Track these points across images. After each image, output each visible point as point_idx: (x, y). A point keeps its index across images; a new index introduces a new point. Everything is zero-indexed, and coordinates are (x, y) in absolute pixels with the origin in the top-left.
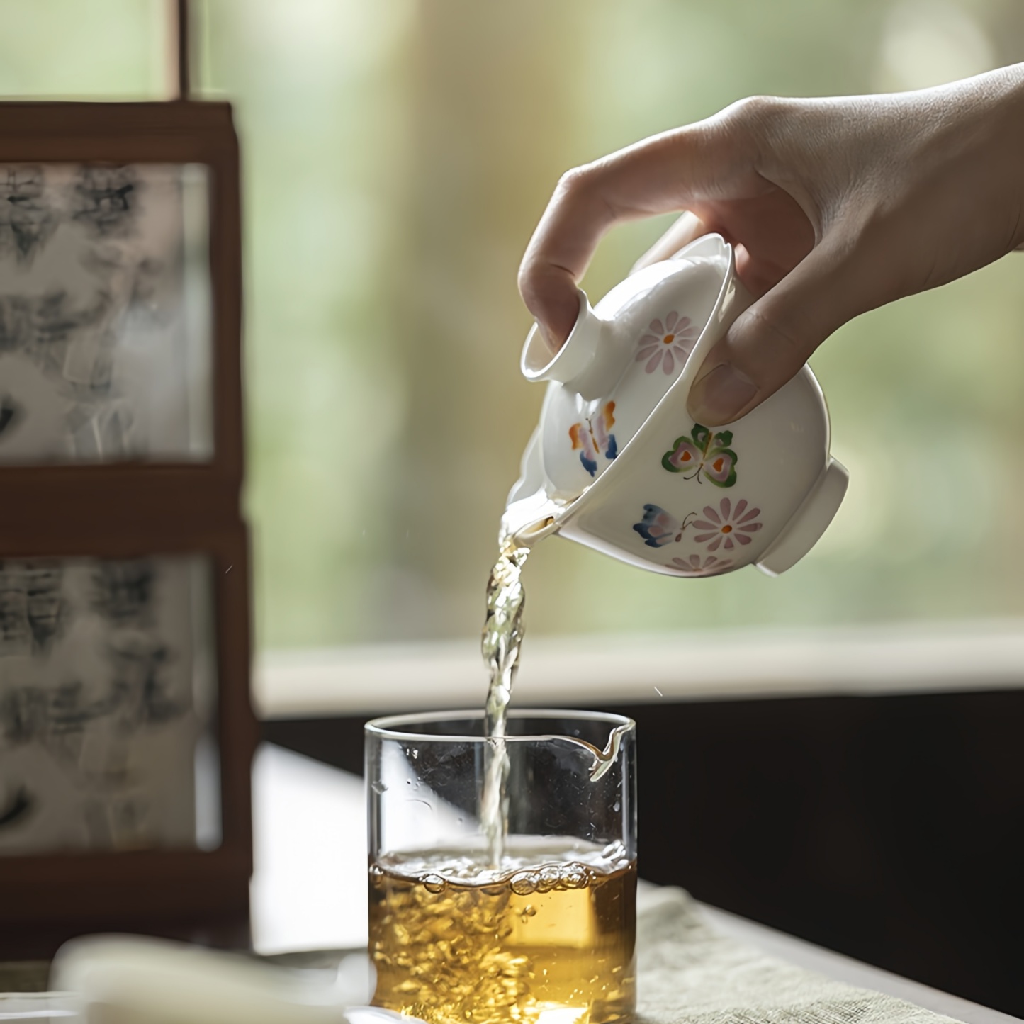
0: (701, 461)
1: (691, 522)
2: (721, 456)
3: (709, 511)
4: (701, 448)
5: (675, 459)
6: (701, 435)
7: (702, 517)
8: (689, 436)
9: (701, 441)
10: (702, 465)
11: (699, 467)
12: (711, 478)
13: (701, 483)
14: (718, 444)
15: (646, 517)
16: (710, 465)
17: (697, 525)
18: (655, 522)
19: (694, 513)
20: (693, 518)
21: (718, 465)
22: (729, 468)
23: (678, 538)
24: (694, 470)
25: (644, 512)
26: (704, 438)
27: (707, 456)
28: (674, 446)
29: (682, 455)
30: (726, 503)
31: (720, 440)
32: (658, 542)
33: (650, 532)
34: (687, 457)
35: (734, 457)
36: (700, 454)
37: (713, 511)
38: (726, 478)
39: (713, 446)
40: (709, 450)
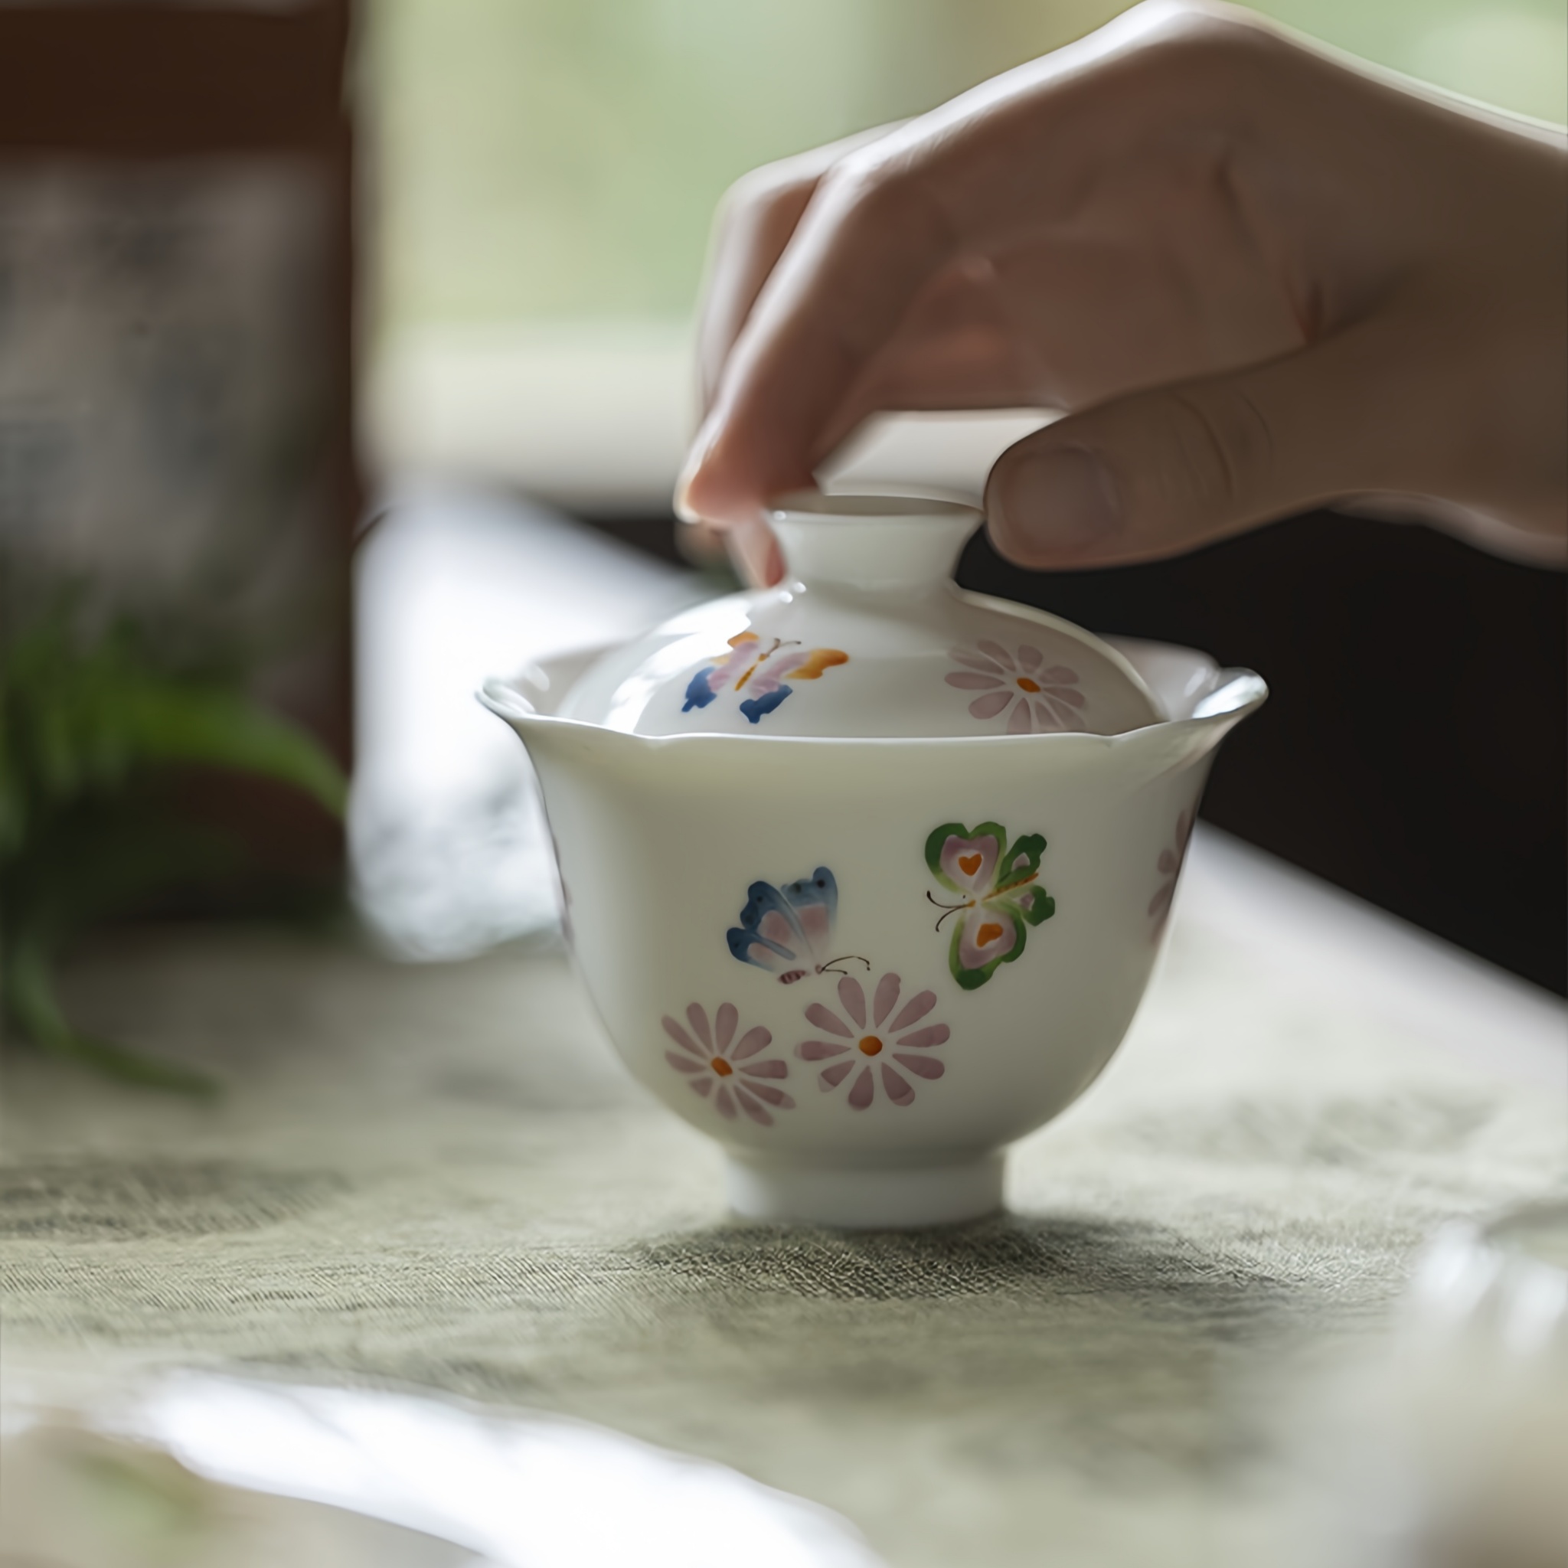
0: (978, 897)
1: (845, 973)
2: (1006, 925)
3: (891, 983)
4: (1001, 880)
5: (955, 848)
6: (1024, 858)
7: (869, 984)
8: (1011, 840)
9: (1014, 868)
10: (972, 904)
11: (966, 901)
12: (958, 940)
13: (937, 930)
14: (1024, 901)
15: (798, 888)
16: (981, 916)
17: (849, 989)
18: (796, 911)
19: (868, 963)
20: (855, 969)
21: (989, 932)
22: (993, 956)
23: (786, 978)
24: (956, 899)
25: (807, 874)
26: (1022, 869)
27: (994, 899)
28: (977, 828)
29: (969, 854)
30: (925, 1002)
31: (1032, 903)
32: (752, 949)
33: (766, 920)
34: (970, 866)
35: (1016, 949)
36: (989, 888)
37: (896, 991)
38: (974, 966)
39: (1016, 896)
40: (1004, 895)
